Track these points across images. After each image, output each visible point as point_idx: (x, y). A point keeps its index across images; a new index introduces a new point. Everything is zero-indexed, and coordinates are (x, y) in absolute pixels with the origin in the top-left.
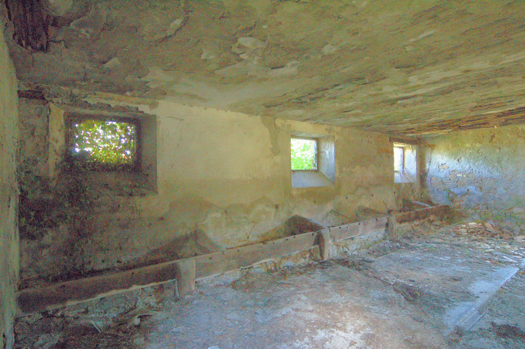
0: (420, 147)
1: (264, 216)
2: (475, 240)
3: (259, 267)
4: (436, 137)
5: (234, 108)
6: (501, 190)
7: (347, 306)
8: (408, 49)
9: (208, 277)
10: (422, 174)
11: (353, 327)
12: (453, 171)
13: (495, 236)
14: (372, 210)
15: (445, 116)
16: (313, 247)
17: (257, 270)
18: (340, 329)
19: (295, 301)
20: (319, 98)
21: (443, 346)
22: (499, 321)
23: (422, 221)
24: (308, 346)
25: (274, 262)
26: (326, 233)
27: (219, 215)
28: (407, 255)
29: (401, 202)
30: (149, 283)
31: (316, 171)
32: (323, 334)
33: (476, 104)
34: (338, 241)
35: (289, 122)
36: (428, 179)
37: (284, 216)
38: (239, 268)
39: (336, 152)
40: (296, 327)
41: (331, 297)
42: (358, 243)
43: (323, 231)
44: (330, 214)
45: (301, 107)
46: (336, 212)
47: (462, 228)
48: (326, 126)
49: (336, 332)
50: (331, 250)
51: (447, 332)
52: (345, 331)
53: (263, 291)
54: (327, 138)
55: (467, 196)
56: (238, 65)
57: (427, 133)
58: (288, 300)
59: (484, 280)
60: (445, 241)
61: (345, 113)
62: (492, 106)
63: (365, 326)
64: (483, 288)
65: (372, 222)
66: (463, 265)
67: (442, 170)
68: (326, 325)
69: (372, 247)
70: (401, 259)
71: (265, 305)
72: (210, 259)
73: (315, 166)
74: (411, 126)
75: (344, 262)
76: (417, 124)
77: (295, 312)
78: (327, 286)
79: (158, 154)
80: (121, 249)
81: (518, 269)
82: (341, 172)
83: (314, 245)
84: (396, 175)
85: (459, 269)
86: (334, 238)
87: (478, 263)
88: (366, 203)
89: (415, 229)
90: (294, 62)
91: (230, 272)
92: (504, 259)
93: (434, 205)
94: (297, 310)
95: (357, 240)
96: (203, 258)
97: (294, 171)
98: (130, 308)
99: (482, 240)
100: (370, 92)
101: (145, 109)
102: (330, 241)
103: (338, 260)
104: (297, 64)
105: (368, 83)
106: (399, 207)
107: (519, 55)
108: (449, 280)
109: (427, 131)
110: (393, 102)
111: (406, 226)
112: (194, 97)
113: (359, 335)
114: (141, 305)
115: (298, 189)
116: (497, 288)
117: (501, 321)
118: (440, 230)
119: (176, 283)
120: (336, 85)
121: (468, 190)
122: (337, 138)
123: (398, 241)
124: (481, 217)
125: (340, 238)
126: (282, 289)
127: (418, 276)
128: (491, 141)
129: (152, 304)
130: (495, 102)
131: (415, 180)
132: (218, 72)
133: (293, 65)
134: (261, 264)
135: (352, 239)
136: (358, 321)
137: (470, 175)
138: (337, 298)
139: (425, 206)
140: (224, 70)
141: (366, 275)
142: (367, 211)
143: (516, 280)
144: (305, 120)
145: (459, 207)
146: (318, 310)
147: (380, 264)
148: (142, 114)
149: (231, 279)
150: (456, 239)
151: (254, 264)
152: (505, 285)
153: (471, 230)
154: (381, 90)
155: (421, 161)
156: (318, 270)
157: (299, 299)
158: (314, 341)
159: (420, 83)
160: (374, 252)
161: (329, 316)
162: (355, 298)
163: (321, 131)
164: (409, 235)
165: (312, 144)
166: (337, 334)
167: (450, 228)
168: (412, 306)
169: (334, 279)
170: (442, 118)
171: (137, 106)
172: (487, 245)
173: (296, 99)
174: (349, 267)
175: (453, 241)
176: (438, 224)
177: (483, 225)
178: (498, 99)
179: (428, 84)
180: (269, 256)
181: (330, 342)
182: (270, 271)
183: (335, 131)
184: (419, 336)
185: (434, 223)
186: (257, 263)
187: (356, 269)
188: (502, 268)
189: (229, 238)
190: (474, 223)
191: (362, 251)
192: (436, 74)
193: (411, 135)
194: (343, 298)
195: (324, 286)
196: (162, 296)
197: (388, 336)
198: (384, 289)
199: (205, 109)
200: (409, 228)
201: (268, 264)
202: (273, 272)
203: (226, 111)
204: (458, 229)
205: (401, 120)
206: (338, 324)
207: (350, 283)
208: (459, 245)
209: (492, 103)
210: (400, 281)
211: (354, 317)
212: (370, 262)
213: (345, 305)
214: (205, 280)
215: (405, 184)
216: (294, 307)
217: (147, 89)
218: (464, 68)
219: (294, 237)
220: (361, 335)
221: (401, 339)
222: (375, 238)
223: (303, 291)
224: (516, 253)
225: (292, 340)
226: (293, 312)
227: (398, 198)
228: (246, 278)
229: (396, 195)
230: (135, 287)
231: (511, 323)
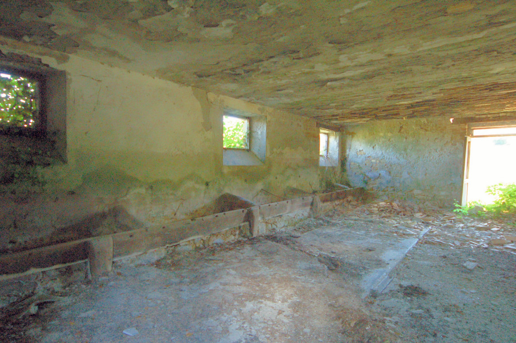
0: (343, 134)
1: (193, 194)
2: (384, 217)
3: (186, 245)
4: (356, 126)
5: (162, 73)
6: (405, 175)
7: (275, 278)
8: (343, 21)
9: (128, 256)
10: (343, 160)
11: (281, 296)
12: (368, 157)
13: (400, 214)
14: (300, 190)
15: (365, 104)
16: (243, 224)
17: (185, 248)
18: (268, 299)
19: (223, 276)
20: (253, 70)
21: (361, 307)
22: (405, 283)
23: (341, 201)
24: (236, 319)
25: (202, 239)
26: (255, 210)
27: (143, 191)
28: (328, 230)
29: (324, 184)
30: (53, 265)
31: (248, 150)
32: (252, 305)
33: (392, 93)
34: (267, 218)
35: (222, 97)
36: (348, 164)
37: (214, 194)
38: (164, 246)
39: (267, 133)
40: (224, 302)
41: (260, 270)
42: (286, 221)
43: (253, 208)
44: (260, 193)
45: (234, 81)
46: (265, 191)
47: (374, 207)
48: (258, 106)
49: (264, 302)
50: (260, 227)
51: (363, 296)
52: (273, 301)
53: (190, 268)
54: (260, 118)
55: (379, 179)
56: (167, 16)
57: (349, 121)
58: (217, 275)
59: (392, 249)
60: (360, 218)
61: (279, 92)
62: (404, 97)
63: (292, 295)
64: (392, 256)
65: (298, 201)
66: (375, 238)
67: (359, 156)
68: (254, 297)
69: (298, 224)
70: (324, 234)
71: (191, 282)
72: (131, 236)
73: (247, 145)
74: (336, 112)
75: (272, 238)
76: (341, 111)
77: (223, 287)
78: (255, 260)
79: (67, 118)
80: (16, 227)
81: (418, 240)
82: (272, 153)
83: (244, 221)
84: (321, 159)
85: (372, 241)
86: (263, 215)
87: (387, 235)
88: (293, 183)
89: (336, 208)
90: (230, 21)
91: (154, 250)
92: (407, 231)
93: (351, 187)
94: (225, 284)
95: (284, 218)
96: (123, 236)
97: (226, 149)
98: (26, 295)
99: (390, 217)
100: (303, 70)
101: (52, 62)
102: (260, 219)
103: (267, 236)
104: (232, 24)
105: (302, 58)
106: (323, 188)
107: (433, 42)
108: (364, 251)
109: (349, 118)
110: (323, 83)
111: (328, 205)
112: (114, 53)
113: (286, 304)
114: (40, 290)
115: (229, 167)
116: (402, 256)
117: (406, 283)
118: (356, 209)
119: (89, 263)
120: (271, 57)
121: (380, 174)
122: (269, 118)
123: (321, 219)
124: (389, 198)
125: (269, 216)
126: (211, 265)
127: (338, 248)
128: (400, 131)
129: (56, 289)
130: (408, 92)
131: (337, 164)
132: (142, 22)
133: (229, 26)
134: (189, 241)
135: (280, 216)
136: (286, 290)
137: (382, 161)
138: (264, 271)
139: (344, 188)
140: (150, 20)
141: (293, 249)
142: (295, 191)
143: (416, 249)
144: (238, 97)
145: (372, 189)
146: (247, 283)
147: (306, 239)
148: (46, 67)
149: (155, 258)
150: (369, 216)
151: (181, 242)
152: (408, 253)
153: (382, 209)
154: (313, 68)
155: (343, 146)
156: (248, 246)
157: (228, 274)
158: (242, 313)
159: (349, 63)
160: (300, 229)
161: (257, 288)
162: (283, 269)
163: (253, 110)
164: (331, 214)
165: (245, 123)
166: (266, 305)
167: (365, 207)
168: (334, 274)
169: (263, 253)
170: (363, 106)
171: (39, 57)
172: (394, 221)
173: (231, 69)
174: (277, 242)
175: (367, 218)
176: (355, 204)
177: (391, 204)
178: (410, 89)
179: (356, 66)
180: (198, 234)
181: (259, 313)
182: (197, 249)
183: (267, 111)
184: (341, 300)
185: (351, 203)
186: (185, 240)
187: (284, 244)
188: (405, 240)
189: (154, 216)
190: (384, 203)
191: (289, 228)
192: (364, 55)
193: (335, 122)
194: (272, 270)
195: (253, 260)
196: (71, 279)
197: (313, 303)
198: (309, 260)
199: (129, 72)
200: (331, 207)
201: (196, 241)
202: (200, 249)
203: (154, 78)
204: (371, 208)
205: (328, 105)
206: (266, 295)
207: (278, 256)
208: (372, 222)
209: (405, 93)
210: (324, 253)
211: (282, 287)
212: (297, 237)
213: (273, 276)
214: (124, 259)
215: (328, 167)
216: (222, 281)
217: (53, 36)
218: (387, 51)
219: (224, 214)
220: (289, 303)
221: (325, 304)
222: (301, 217)
223: (232, 266)
224: (416, 227)
225: (219, 315)
226: (221, 287)
227: (322, 180)
228: (172, 257)
229: (321, 177)
230: (33, 271)
231: (415, 284)
